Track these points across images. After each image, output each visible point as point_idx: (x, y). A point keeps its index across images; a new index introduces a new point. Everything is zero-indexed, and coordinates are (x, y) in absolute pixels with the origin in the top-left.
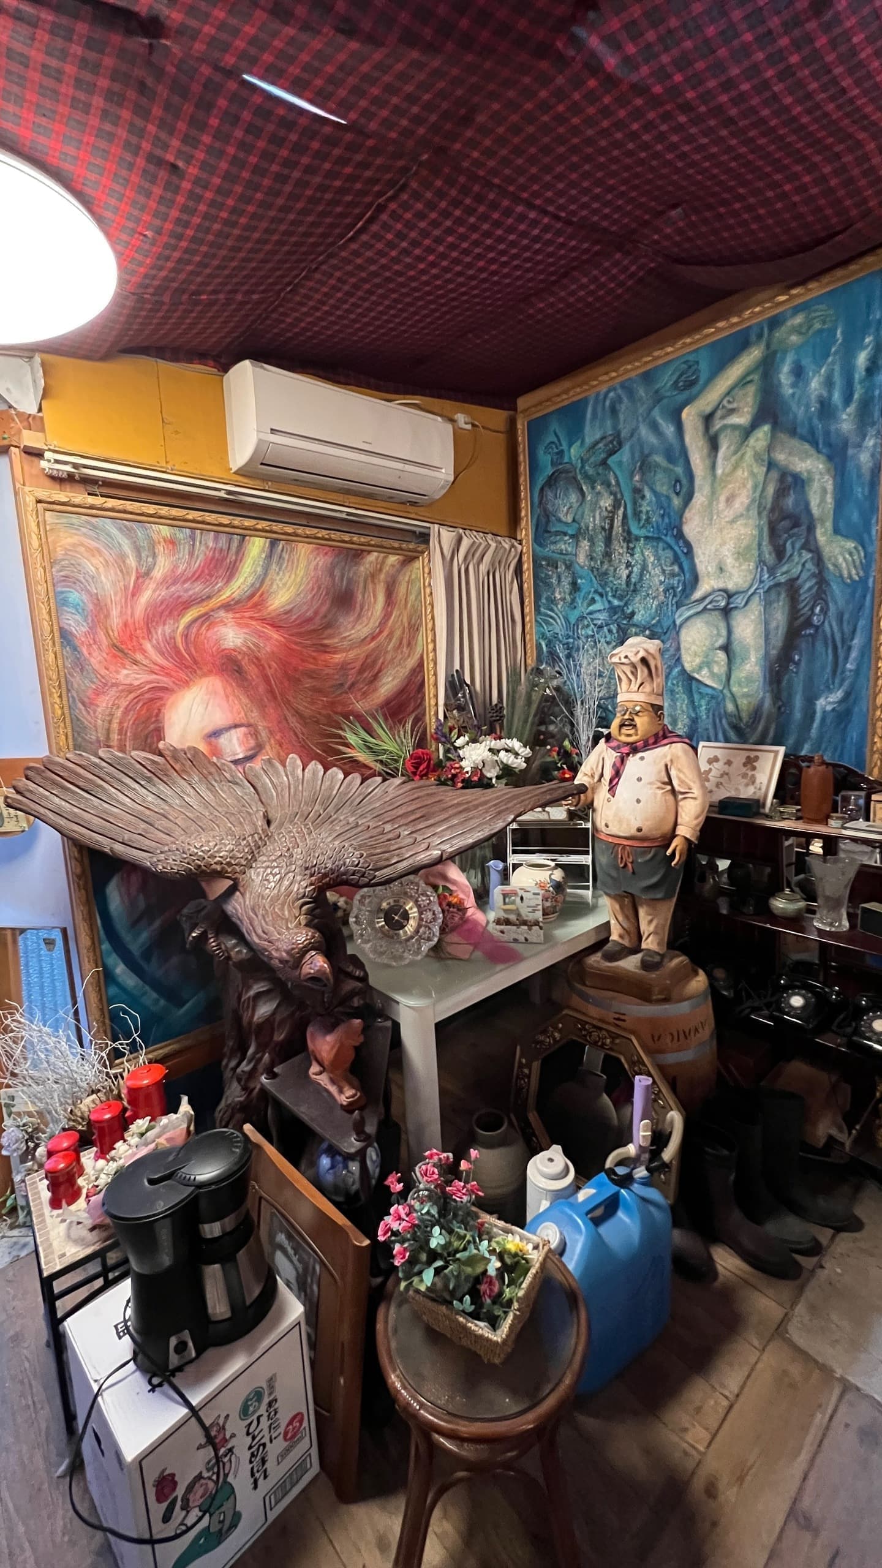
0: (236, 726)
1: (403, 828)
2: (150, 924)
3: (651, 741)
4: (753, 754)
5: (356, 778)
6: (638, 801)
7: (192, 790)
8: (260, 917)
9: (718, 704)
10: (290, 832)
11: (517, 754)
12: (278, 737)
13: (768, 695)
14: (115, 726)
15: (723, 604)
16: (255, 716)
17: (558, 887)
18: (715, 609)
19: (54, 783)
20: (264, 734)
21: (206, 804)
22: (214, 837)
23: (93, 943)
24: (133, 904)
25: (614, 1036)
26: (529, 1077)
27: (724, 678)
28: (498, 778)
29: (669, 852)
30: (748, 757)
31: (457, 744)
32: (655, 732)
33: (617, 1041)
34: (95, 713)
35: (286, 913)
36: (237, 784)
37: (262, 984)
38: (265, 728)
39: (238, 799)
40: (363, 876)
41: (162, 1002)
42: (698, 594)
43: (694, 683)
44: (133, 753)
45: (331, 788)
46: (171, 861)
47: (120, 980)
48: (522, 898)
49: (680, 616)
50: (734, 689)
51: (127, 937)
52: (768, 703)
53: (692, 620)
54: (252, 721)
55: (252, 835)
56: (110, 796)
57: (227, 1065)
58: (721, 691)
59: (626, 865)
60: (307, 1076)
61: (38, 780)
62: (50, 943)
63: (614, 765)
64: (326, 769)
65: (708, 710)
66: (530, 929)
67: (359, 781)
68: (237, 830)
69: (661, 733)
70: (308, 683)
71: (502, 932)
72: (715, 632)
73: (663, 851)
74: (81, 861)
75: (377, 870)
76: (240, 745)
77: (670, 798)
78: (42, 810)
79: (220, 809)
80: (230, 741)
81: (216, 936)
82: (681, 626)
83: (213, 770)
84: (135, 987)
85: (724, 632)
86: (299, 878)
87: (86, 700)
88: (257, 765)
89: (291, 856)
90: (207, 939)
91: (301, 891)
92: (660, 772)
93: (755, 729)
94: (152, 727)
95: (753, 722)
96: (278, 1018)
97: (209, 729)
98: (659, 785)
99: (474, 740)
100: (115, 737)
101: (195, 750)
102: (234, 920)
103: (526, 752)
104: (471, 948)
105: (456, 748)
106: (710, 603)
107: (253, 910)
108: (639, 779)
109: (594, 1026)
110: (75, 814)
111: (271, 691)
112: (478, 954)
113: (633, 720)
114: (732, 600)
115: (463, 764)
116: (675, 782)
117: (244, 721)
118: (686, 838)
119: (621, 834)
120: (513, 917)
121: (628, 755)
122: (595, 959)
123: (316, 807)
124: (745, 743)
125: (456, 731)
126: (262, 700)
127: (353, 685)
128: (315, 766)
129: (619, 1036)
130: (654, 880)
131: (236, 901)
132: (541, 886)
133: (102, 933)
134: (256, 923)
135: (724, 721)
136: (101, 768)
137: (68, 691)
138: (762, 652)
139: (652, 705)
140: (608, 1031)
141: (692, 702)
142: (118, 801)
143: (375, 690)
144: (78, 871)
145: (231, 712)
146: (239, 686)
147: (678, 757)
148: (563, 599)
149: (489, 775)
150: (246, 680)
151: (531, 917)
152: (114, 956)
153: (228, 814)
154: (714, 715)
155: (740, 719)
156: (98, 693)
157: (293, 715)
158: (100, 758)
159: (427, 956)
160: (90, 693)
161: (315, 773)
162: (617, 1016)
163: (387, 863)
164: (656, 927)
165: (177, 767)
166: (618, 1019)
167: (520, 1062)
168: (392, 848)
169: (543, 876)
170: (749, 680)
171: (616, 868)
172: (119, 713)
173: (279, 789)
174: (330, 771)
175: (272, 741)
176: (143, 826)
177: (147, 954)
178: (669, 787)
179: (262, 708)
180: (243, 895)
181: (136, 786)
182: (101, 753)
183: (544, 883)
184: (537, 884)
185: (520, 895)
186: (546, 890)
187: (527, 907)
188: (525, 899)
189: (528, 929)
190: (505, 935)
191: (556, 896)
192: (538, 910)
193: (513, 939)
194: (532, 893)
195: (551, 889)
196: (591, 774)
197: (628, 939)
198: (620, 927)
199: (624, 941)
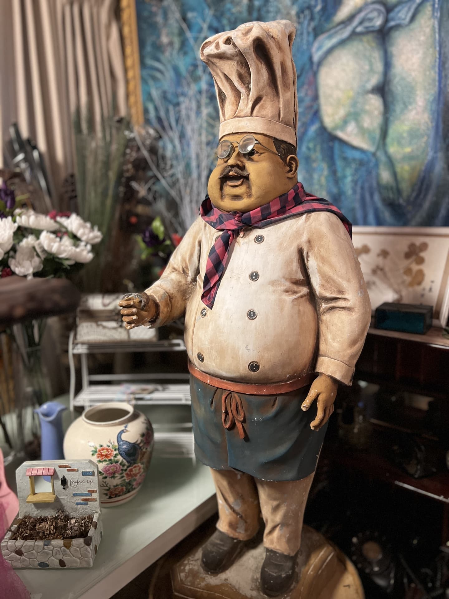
3: (274, 208)
4: (418, 241)
6: (252, 315)
9: (369, 173)
13: (440, 155)
15: (378, 22)
18: (368, 32)
27: (377, 134)
29: (305, 405)
30: (412, 246)
32: (281, 189)
42: (343, 13)
43: (337, 145)
48: (64, 482)
49: (319, 48)
50: (392, 149)
52: (439, 167)
53: (336, 53)
58: (374, 154)
59: (233, 426)
63: (213, 250)
65: (355, 182)
66: (68, 546)
69: (292, 193)
71: (19, 553)
72: (367, 67)
73: (294, 402)
77: (307, 308)
82: (320, 64)
85: (379, 67)
92: (288, 263)
93: (420, 206)
95: (418, 196)
98: (288, 284)
106: (361, 23)
108: (254, 276)
113: (243, 168)
114: (392, 15)
116: (316, 281)
118: (334, 381)
119: (224, 374)
121: (236, 233)
124: (405, 224)
130: (281, 450)
132: (102, 453)
135: (377, 197)
138: (434, 90)
139: (278, 142)
141: (333, 172)
147: (321, 237)
148: (171, 44)
154: (362, 188)
155: (399, 191)
164: (285, 516)
169: (106, 436)
170: (413, 134)
171: (218, 426)
178: (304, 290)
183: (107, 450)
184: (96, 452)
185: (61, 477)
186: (110, 460)
187: (75, 495)
188: (69, 484)
189: (65, 546)
190: (23, 557)
191: (128, 467)
192: (94, 500)
193: (39, 565)
194: (80, 472)
195: (119, 458)
196: (183, 269)
197: (243, 527)
198: (230, 510)
199: (238, 530)
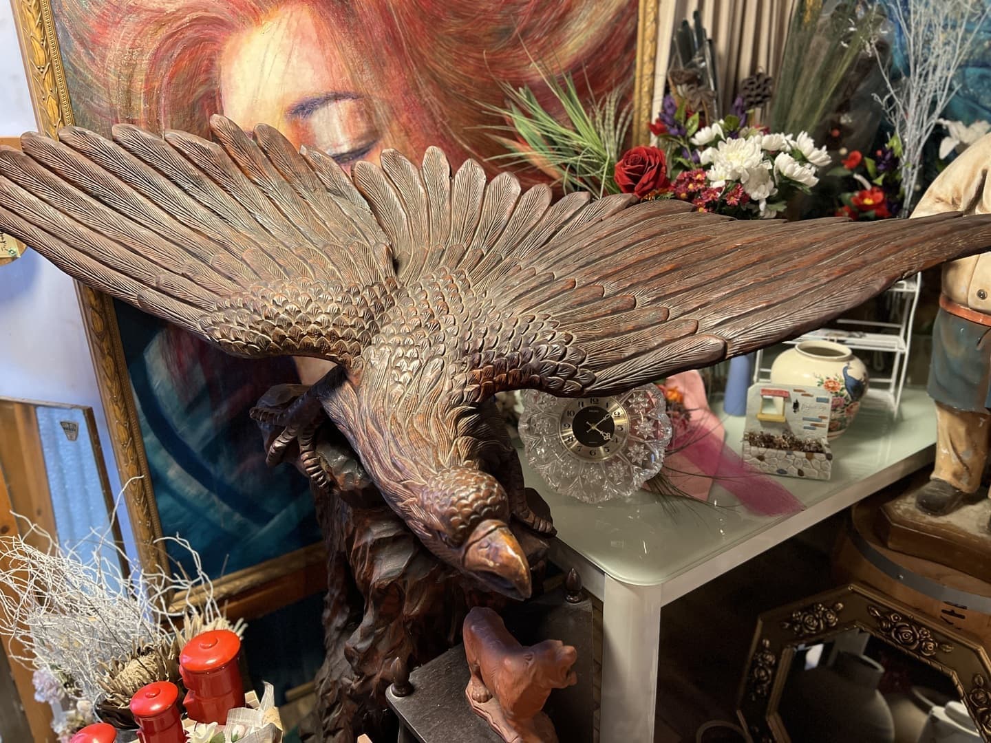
0: (337, 97)
1: (641, 289)
2: (214, 408)
5: (542, 192)
7: (267, 202)
8: (387, 435)
10: (434, 284)
11: (803, 160)
12: (404, 119)
14: (139, 85)
16: (368, 78)
17: (857, 389)
19: (43, 180)
20: (381, 111)
21: (292, 228)
22: (305, 287)
23: (131, 434)
24: (185, 378)
25: (942, 641)
26: (775, 667)
28: (770, 201)
31: (695, 141)
33: (949, 649)
34: (103, 58)
35: (433, 432)
36: (341, 195)
37: (385, 526)
38: (383, 101)
39: (347, 222)
40: (571, 377)
41: (237, 517)
44: (170, 134)
45: (499, 210)
46: (234, 325)
47: (174, 486)
48: (796, 405)
51: (182, 428)
54: (362, 89)
55: (370, 287)
56: (136, 207)
57: (330, 621)
60: (464, 699)
61: (19, 174)
62: (70, 428)
64: (490, 177)
66: (809, 458)
67: (547, 199)
68: (345, 277)
70: (453, 25)
71: (761, 458)
74: (102, 313)
75: (597, 368)
76: (344, 132)
78: (27, 227)
79: (315, 239)
80: (328, 123)
81: (313, 448)
83: (302, 169)
84: (197, 496)
86: (451, 368)
87: (86, 36)
88: (373, 163)
89: (438, 327)
90: (298, 453)
91: (456, 391)
94: (201, 90)
96: (410, 582)
97: (294, 99)
99: (733, 134)
100: (140, 105)
101: (272, 134)
102: (340, 427)
103: (821, 156)
104: (710, 481)
105: (693, 148)
107: (375, 420)
109: (905, 619)
110: (81, 236)
111: (393, 38)
112: (720, 490)
115: (711, 174)
117: (350, 89)
120: (776, 434)
122: (906, 506)
123: (475, 242)
125: (696, 116)
126: (378, 52)
127: (524, 33)
128: (472, 170)
129: (950, 640)
131: (345, 398)
132: (829, 385)
133: (143, 419)
134: (380, 446)
136: (118, 158)
137: (55, 16)
140: (933, 631)
142: (148, 216)
143: (559, 44)
144: (99, 325)
145: (329, 70)
146: (342, 25)
149: (755, 195)
150: (353, 14)
151: (809, 436)
152: (164, 452)
153: (330, 248)
156: (105, 23)
157: (428, 82)
158: (115, 140)
159: (642, 489)
160: (92, 21)
161: (471, 183)
162: (949, 608)
163: (616, 356)
165: (242, 161)
166: (952, 613)
167: (760, 643)
168: (623, 327)
169: (832, 370)
172: (144, 63)
173: (412, 207)
174: (496, 180)
175: (395, 127)
176: (190, 260)
177: (212, 451)
179: (378, 66)
180: (356, 389)
181: (178, 192)
182: (117, 131)
183: (834, 383)
184: (822, 383)
185: (794, 400)
186: (836, 393)
187: (804, 419)
188: (800, 407)
189: (807, 457)
190: (763, 463)
191: (851, 402)
192: (823, 426)
193: (778, 471)
194: (815, 397)
195: (845, 392)
196: (953, 199)
197: (967, 480)
198: (957, 460)
199: (961, 481)
